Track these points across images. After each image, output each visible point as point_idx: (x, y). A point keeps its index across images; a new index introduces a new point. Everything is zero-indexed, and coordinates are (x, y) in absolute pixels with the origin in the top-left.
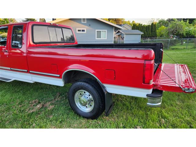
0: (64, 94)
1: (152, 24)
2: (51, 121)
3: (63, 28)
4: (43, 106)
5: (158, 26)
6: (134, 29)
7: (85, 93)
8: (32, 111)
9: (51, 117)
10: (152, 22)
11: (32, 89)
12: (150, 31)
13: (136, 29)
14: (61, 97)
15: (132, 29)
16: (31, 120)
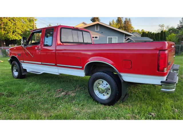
0: (82, 86)
1: (162, 32)
2: (74, 105)
3: (83, 31)
4: (66, 93)
5: (168, 34)
6: (144, 37)
7: (103, 82)
8: (58, 96)
9: (74, 102)
10: (161, 30)
11: (56, 82)
12: (160, 38)
13: (146, 37)
14: (80, 88)
15: (142, 37)
16: (58, 103)
